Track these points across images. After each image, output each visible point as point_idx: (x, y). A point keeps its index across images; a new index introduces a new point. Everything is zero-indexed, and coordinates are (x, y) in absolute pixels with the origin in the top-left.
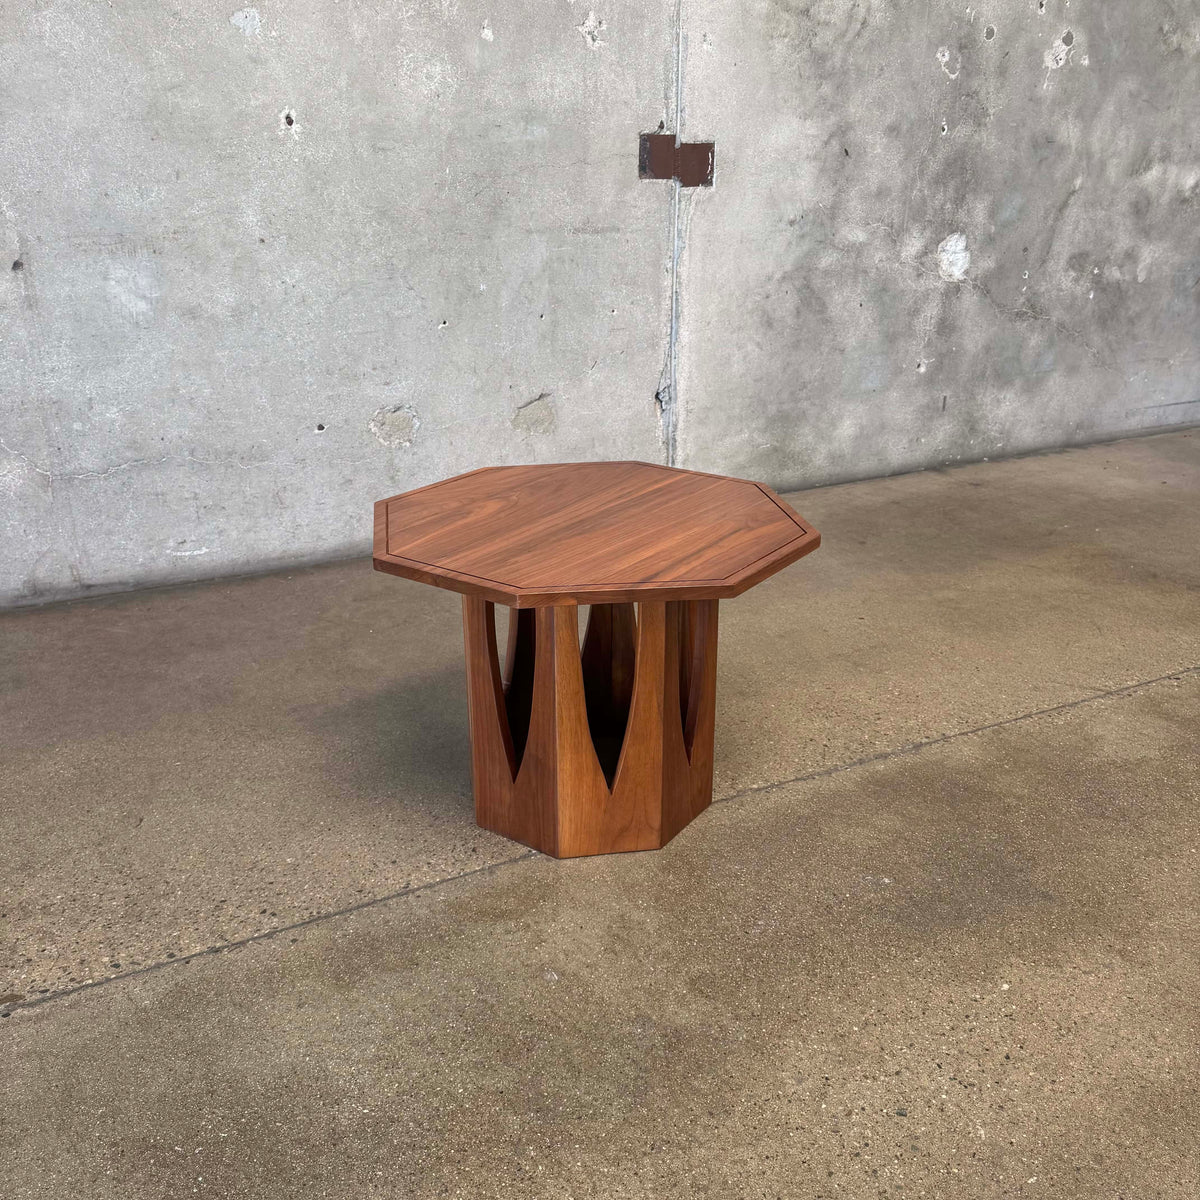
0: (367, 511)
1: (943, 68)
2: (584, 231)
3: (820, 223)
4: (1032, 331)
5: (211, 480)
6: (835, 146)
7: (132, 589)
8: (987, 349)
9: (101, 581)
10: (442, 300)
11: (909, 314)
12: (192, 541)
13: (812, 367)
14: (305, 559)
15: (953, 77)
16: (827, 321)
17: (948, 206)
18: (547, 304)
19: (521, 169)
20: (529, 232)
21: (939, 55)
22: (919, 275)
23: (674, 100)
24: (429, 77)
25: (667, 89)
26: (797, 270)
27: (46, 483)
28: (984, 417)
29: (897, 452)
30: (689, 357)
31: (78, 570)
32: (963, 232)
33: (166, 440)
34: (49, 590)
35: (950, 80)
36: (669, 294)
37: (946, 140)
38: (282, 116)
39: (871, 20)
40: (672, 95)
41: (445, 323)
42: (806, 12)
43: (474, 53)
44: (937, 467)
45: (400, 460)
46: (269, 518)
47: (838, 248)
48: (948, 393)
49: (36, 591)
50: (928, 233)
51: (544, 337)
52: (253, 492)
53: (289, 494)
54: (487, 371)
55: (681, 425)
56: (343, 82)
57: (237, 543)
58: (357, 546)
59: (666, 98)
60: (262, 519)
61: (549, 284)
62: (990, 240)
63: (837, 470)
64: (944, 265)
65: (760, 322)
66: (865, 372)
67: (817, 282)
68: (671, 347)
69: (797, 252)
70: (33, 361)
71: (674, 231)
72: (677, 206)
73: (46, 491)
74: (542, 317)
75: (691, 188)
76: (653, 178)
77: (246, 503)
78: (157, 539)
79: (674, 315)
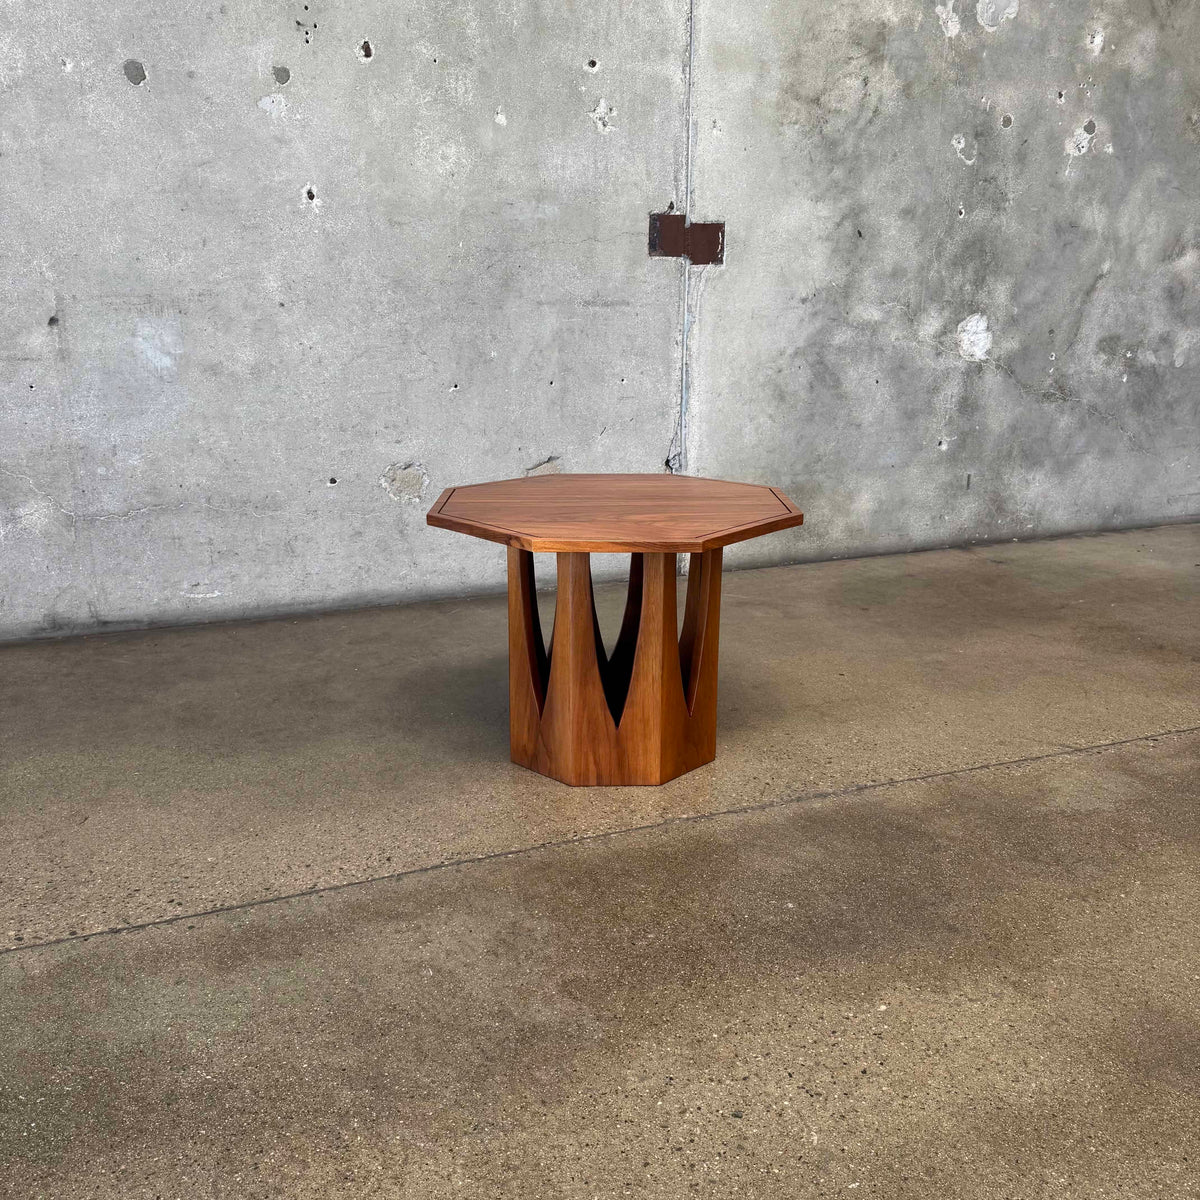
0: (375, 562)
1: (959, 154)
2: (594, 304)
3: (834, 301)
4: (1062, 412)
5: (226, 526)
6: (848, 228)
7: (147, 628)
8: (1013, 429)
9: (115, 620)
10: (455, 365)
11: (928, 392)
12: (205, 584)
13: (827, 441)
14: (314, 606)
15: (969, 163)
16: (841, 397)
17: (968, 287)
18: (556, 371)
19: (533, 245)
20: (540, 303)
21: (954, 142)
22: (939, 354)
23: (684, 182)
24: (444, 157)
25: (677, 172)
26: (809, 346)
27: (70, 522)
28: (1012, 497)
29: (920, 528)
30: (700, 428)
31: (95, 607)
32: (983, 313)
33: (184, 487)
34: (66, 625)
35: (966, 166)
36: (679, 365)
37: (964, 223)
38: (304, 191)
39: (882, 108)
40: (682, 177)
41: (456, 386)
42: (816, 101)
43: (487, 136)
44: (963, 545)
45: (409, 515)
46: (281, 566)
47: (852, 326)
48: (972, 472)
49: (56, 624)
50: (946, 313)
51: (554, 403)
52: (265, 539)
53: (300, 543)
54: (496, 433)
56: (362, 161)
57: (248, 587)
58: (366, 596)
59: (676, 179)
60: (274, 566)
61: (559, 352)
62: (1013, 321)
63: (857, 544)
64: (965, 345)
65: (772, 395)
66: (882, 447)
67: (831, 358)
68: (681, 416)
69: (810, 329)
70: (63, 409)
71: (684, 305)
72: (687, 282)
73: (69, 531)
74: (551, 383)
75: (701, 266)
76: (663, 255)
77: (258, 550)
78: (172, 581)
79: (684, 386)
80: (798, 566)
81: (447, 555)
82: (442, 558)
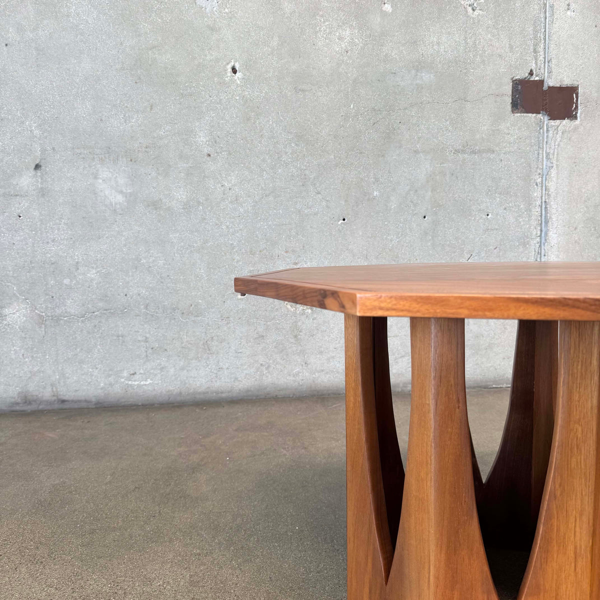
0: (274, 361)
2: (463, 152)
5: (158, 328)
7: (94, 407)
9: (71, 399)
10: (343, 203)
12: (141, 374)
14: (224, 395)
18: (429, 207)
19: (412, 106)
20: (416, 152)
23: (542, 53)
24: (340, 38)
25: (536, 45)
27: (41, 321)
31: (56, 388)
33: (128, 296)
34: (35, 401)
36: (538, 203)
38: (229, 68)
40: (541, 49)
41: (344, 220)
43: (376, 21)
45: (303, 323)
46: (199, 361)
49: (27, 401)
51: (426, 234)
52: (189, 339)
53: (215, 343)
56: (275, 42)
57: (174, 377)
58: (265, 388)
59: (535, 51)
60: (194, 361)
61: (432, 192)
68: (540, 246)
70: (41, 234)
71: (543, 154)
72: (546, 134)
73: (40, 327)
74: (425, 217)
75: (558, 121)
76: (524, 113)
77: (182, 347)
78: (115, 370)
79: (543, 220)
81: (333, 357)
82: (328, 359)
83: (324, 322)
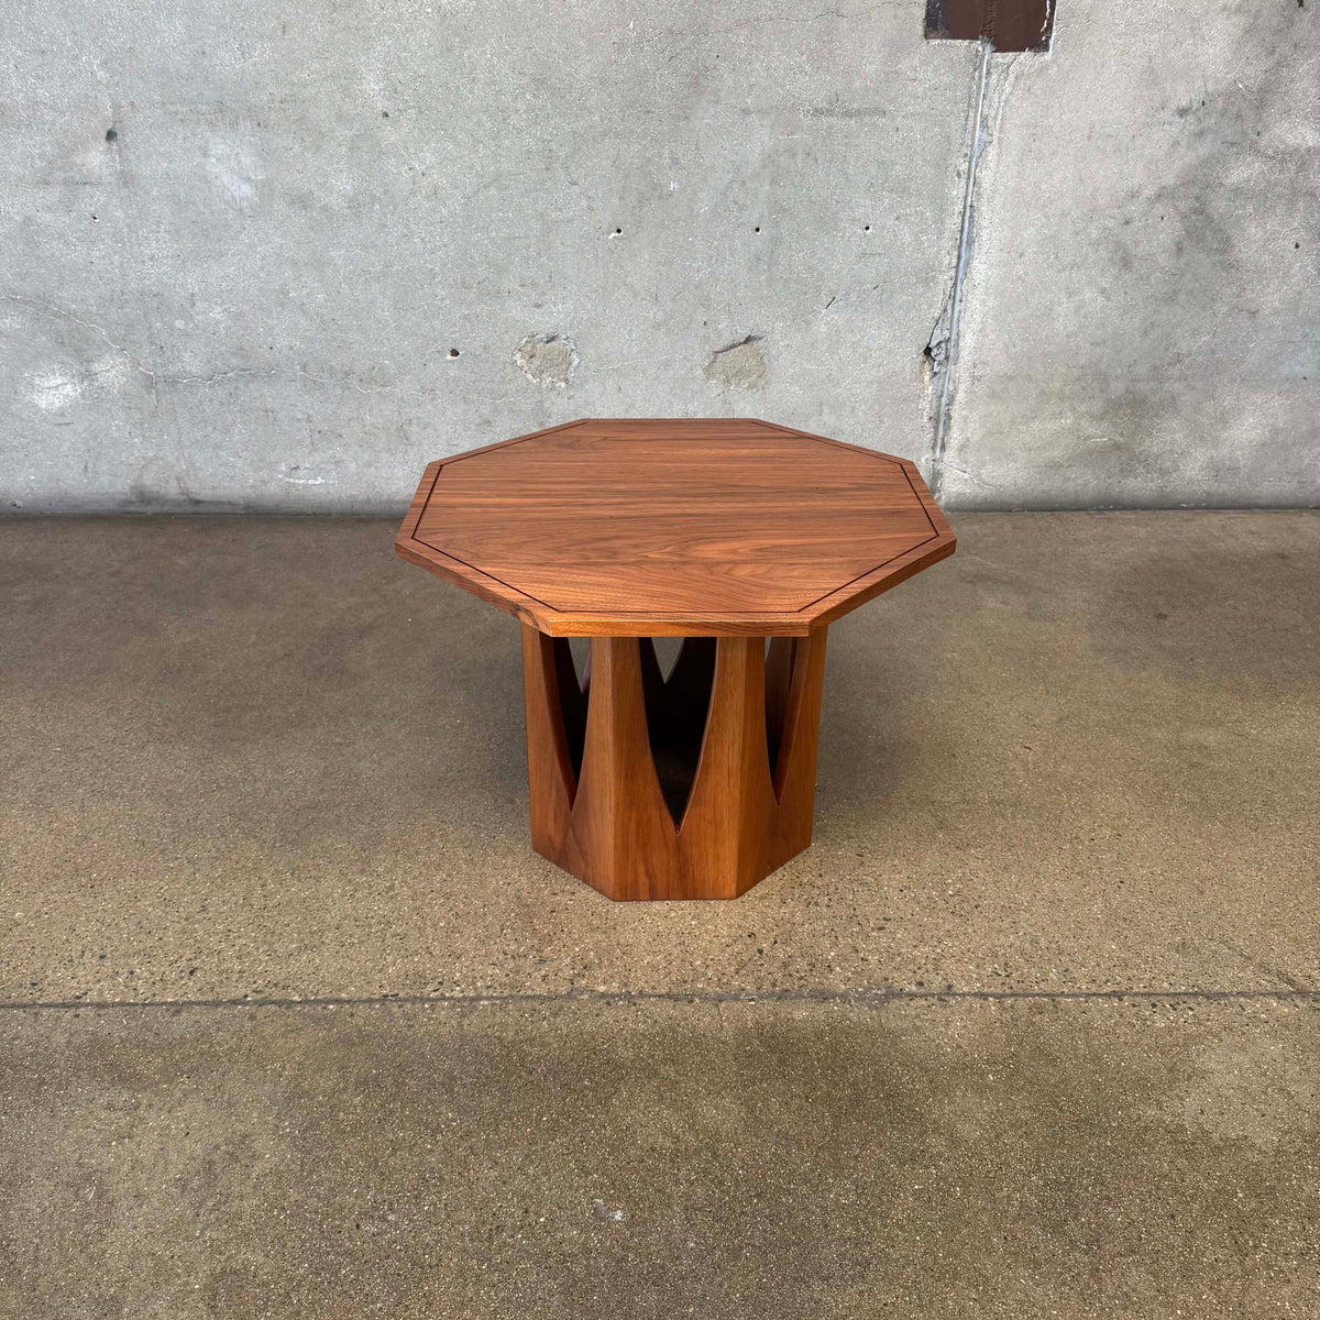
2: (830, 112)
3: (1236, 115)
5: (326, 401)
7: (242, 512)
9: (207, 499)
10: (617, 202)
12: (306, 468)
13: (1195, 333)
16: (1230, 266)
18: (766, 213)
19: (739, 24)
20: (746, 112)
26: (1183, 184)
27: (150, 383)
30: (984, 303)
31: (185, 483)
33: (275, 349)
34: (156, 500)
36: (959, 208)
41: (619, 231)
45: (553, 403)
46: (392, 455)
47: (1264, 155)
49: (144, 497)
51: (758, 259)
52: (373, 420)
53: (415, 429)
54: (673, 300)
55: (960, 397)
57: (356, 478)
60: (385, 454)
61: (771, 186)
63: (1224, 488)
65: (1110, 259)
66: (1291, 348)
67: (1219, 205)
68: (955, 285)
69: (1188, 157)
70: (131, 247)
71: (975, 117)
72: (984, 80)
73: (149, 393)
74: (758, 230)
75: (1011, 54)
76: (947, 38)
77: (365, 433)
78: (268, 460)
79: (965, 239)
80: (1118, 513)
83: (587, 403)
